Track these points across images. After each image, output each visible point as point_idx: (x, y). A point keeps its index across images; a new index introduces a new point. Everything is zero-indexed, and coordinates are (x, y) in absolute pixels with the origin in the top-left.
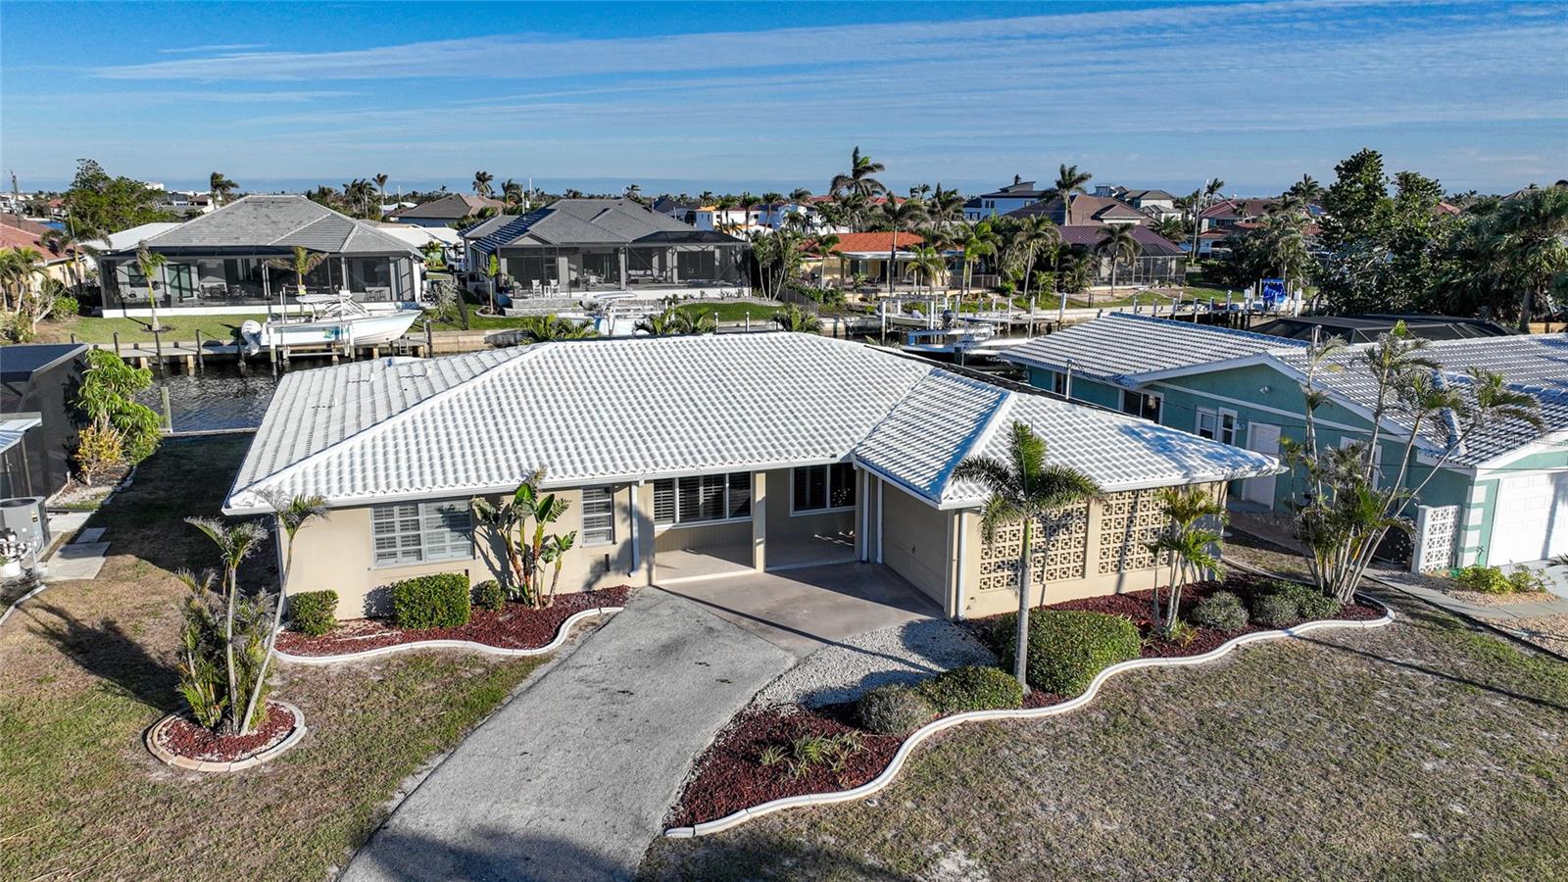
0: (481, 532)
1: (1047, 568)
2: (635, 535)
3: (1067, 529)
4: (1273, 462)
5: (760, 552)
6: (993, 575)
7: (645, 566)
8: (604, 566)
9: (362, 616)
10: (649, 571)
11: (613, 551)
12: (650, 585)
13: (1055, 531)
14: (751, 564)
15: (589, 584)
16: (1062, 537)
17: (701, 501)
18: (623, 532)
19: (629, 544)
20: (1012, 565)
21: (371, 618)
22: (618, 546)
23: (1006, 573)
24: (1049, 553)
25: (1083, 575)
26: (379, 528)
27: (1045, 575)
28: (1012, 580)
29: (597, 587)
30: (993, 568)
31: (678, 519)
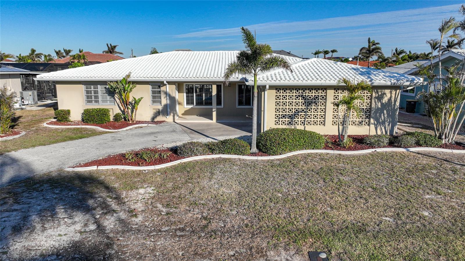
0: (116, 96)
1: (307, 120)
2: (168, 102)
3: (316, 104)
4: (420, 80)
5: (214, 114)
6: (281, 120)
7: (172, 114)
8: (158, 113)
9: (81, 120)
10: (174, 116)
11: (160, 107)
12: (174, 121)
13: (310, 104)
14: (212, 119)
15: (153, 118)
16: (313, 107)
17: (204, 99)
18: (164, 101)
19: (166, 106)
20: (290, 117)
21: (83, 120)
22: (162, 106)
23: (287, 119)
24: (308, 113)
25: (324, 125)
26: (87, 92)
27: (306, 123)
28: (290, 123)
29: (156, 120)
30: (281, 116)
31: (195, 104)
